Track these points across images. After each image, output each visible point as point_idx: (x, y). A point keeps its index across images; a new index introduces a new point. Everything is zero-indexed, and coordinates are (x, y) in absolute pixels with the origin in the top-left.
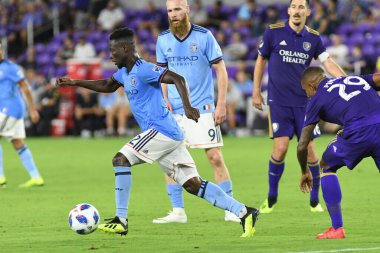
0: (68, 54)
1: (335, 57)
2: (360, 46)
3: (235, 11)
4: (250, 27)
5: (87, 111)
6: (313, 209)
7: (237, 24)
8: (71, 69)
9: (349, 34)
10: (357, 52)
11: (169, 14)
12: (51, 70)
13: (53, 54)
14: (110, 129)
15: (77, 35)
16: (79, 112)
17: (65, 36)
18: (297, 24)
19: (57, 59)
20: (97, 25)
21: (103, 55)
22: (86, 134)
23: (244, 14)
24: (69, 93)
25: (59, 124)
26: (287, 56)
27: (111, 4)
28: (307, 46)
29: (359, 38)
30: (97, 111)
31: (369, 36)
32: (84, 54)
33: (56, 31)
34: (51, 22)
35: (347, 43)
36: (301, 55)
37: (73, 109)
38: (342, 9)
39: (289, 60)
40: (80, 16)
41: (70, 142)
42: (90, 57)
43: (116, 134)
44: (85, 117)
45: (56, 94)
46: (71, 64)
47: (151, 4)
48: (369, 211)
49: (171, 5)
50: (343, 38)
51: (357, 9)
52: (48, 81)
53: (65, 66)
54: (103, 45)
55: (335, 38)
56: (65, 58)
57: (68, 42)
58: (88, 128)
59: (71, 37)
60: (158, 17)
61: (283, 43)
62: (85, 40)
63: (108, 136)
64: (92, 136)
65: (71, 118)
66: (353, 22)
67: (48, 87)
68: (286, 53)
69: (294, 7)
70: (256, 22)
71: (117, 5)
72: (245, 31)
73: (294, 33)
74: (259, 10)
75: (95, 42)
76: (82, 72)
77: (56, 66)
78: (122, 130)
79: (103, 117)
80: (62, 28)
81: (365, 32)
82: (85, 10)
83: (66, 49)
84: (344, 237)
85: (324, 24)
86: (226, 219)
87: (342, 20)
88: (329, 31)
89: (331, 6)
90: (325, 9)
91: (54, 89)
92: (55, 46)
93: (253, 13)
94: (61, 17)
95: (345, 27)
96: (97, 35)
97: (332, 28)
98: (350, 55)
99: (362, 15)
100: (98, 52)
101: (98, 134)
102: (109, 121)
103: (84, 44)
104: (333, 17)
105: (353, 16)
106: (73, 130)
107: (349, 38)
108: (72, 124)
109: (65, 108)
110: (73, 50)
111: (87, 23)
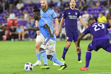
0: (7, 16)
1: (85, 17)
2: (93, 14)
3: (56, 4)
4: (61, 8)
5: (13, 33)
6: (79, 62)
7: (57, 8)
8: (8, 21)
9: (90, 11)
10: (92, 16)
11: (41, 4)
12: (2, 21)
13: (3, 16)
14: (20, 38)
15: (10, 11)
16: (11, 33)
17: (6, 11)
18: (73, 8)
19: (4, 18)
20: (16, 8)
21: (18, 17)
22: (12, 40)
23: (59, 5)
24: (8, 28)
25: (5, 37)
26: (71, 17)
27: (20, 2)
28: (76, 14)
29: (92, 12)
30: (16, 33)
31: (95, 11)
32: (12, 16)
33: (4, 10)
34: (2, 7)
35: (89, 13)
36: (75, 16)
37: (9, 33)
38: (87, 3)
39: (71, 18)
40: (11, 5)
41: (8, 42)
42: (14, 17)
43: (21, 40)
44: (12, 35)
45: (4, 28)
46: (8, 19)
47: (32, 2)
48: (95, 62)
49: (42, 2)
50: (88, 12)
51: (92, 3)
52: (2, 24)
53: (7, 20)
54: (18, 14)
55: (85, 12)
56: (7, 18)
57: (7, 13)
58: (13, 38)
59: (8, 11)
60: (34, 6)
61: (69, 13)
62: (12, 12)
63: (19, 40)
64: (14, 40)
65: (8, 35)
66: (91, 7)
67: (2, 26)
68: (70, 16)
69: (72, 2)
70: (62, 7)
71: (22, 2)
72: (59, 10)
73: (72, 10)
74: (63, 4)
75: (15, 13)
76: (11, 22)
77: (4, 20)
78: (23, 39)
79: (18, 35)
80: (6, 9)
81: (94, 10)
82: (12, 3)
83: (7, 15)
84: (88, 70)
85: (82, 8)
86: (54, 65)
87: (88, 6)
88: (84, 10)
89: (84, 2)
90: (82, 3)
91: (3, 27)
92: (4, 14)
93: (61, 5)
94: (5, 5)
95: (88, 9)
96: (16, 11)
97: (85, 9)
98: (90, 17)
99: (93, 5)
100: (16, 16)
101: (16, 40)
102: (19, 36)
103: (12, 14)
104: (85, 6)
105: (91, 5)
106: (9, 39)
107: (89, 12)
108: (8, 37)
109: (6, 32)
110: (9, 15)
111: (13, 7)
